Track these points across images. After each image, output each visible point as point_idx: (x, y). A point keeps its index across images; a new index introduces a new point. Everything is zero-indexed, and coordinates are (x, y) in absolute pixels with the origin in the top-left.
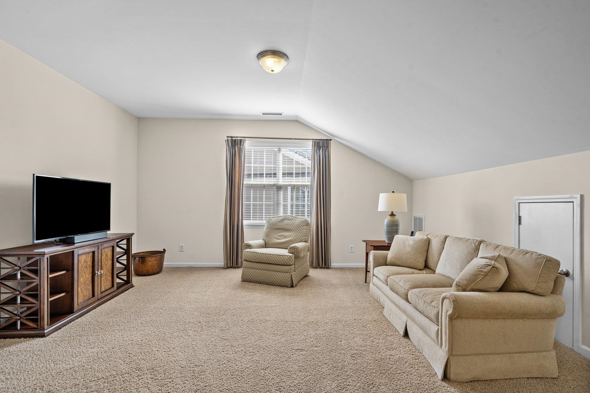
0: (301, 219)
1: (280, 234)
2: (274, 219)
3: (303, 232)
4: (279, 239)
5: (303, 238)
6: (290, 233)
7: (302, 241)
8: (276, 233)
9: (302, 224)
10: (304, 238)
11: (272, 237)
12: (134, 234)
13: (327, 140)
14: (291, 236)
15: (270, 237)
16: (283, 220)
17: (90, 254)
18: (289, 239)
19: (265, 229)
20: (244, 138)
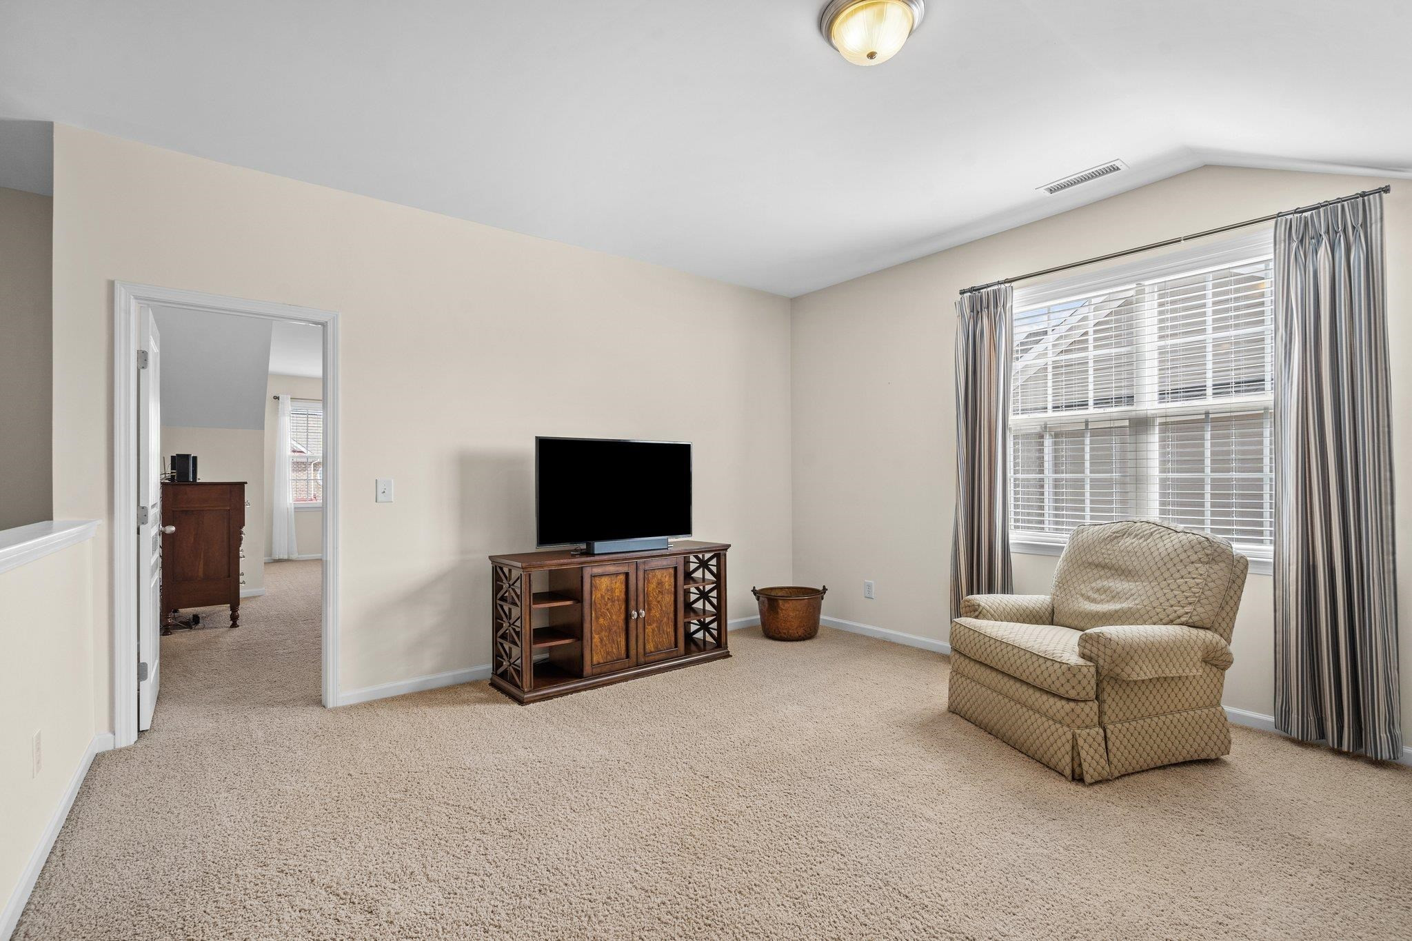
0: (1182, 537)
1: (1099, 584)
2: (1092, 529)
3: (1184, 588)
4: (1094, 601)
5: (1181, 611)
6: (1132, 585)
7: (1178, 621)
8: (1089, 578)
9: (1183, 556)
10: (1188, 609)
11: (1073, 592)
12: (730, 546)
13: (1363, 195)
14: (1135, 597)
15: (1067, 591)
16: (1116, 537)
17: (618, 577)
18: (1125, 605)
19: (1059, 563)
20: (1009, 282)
